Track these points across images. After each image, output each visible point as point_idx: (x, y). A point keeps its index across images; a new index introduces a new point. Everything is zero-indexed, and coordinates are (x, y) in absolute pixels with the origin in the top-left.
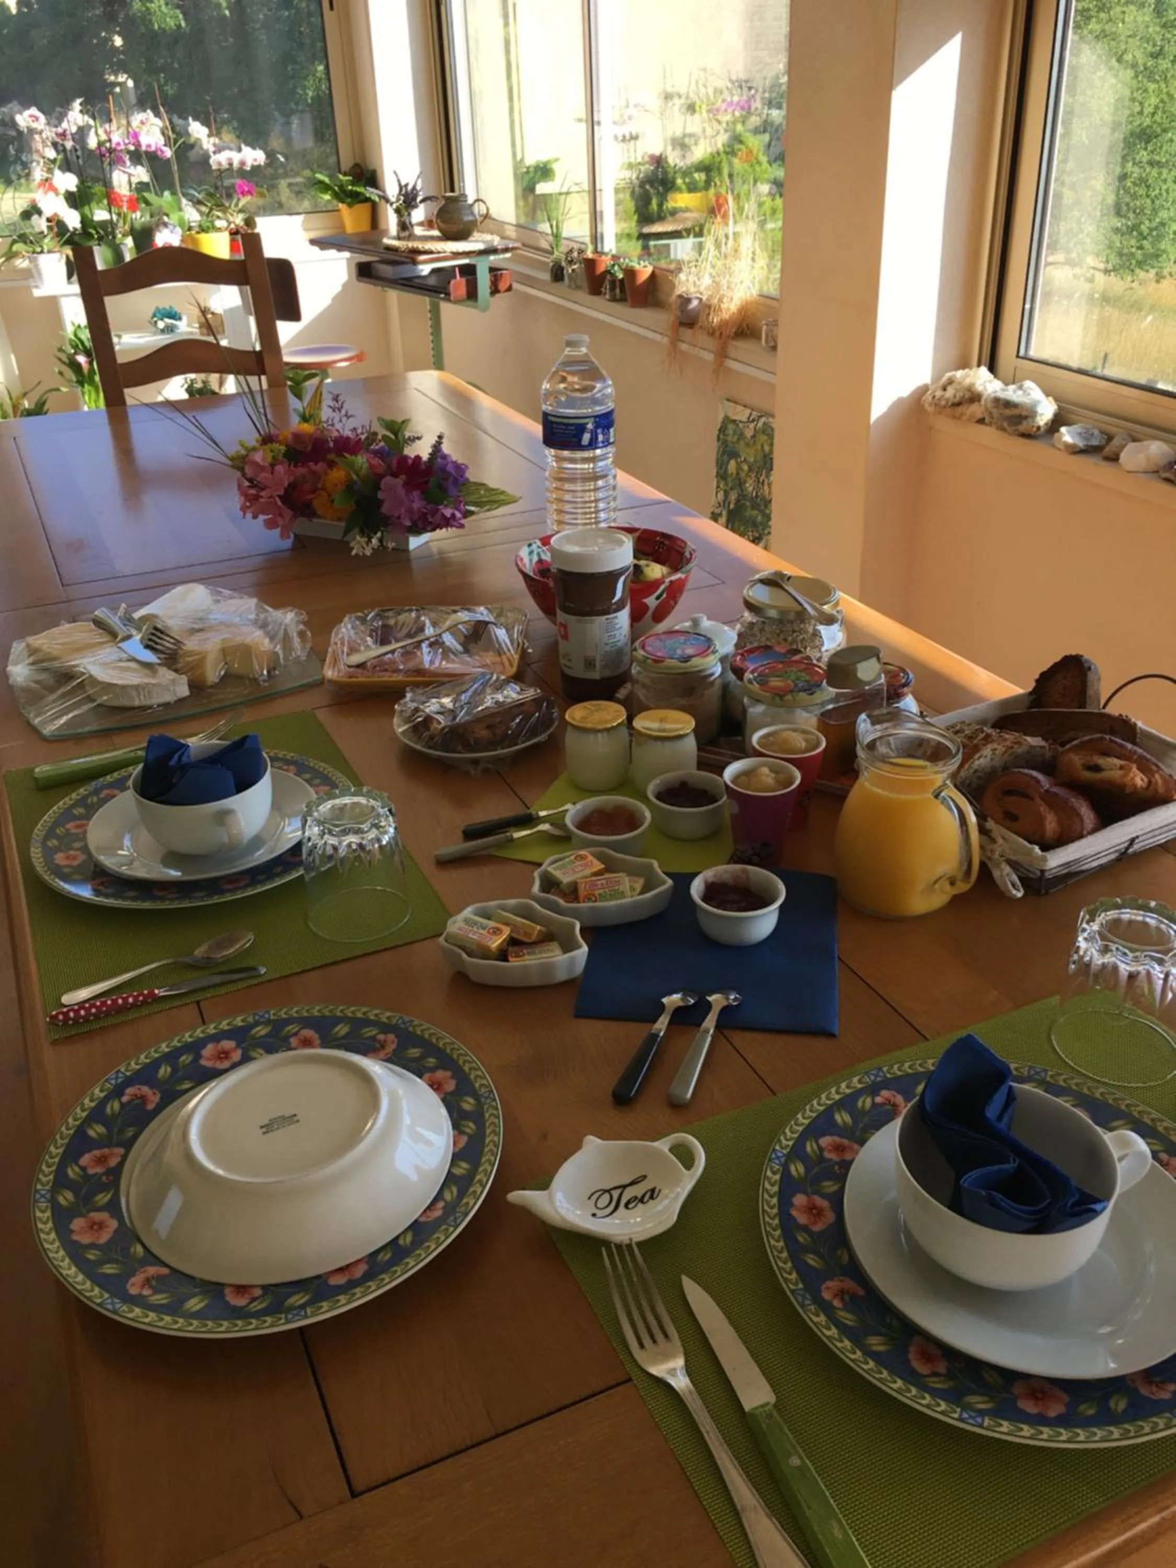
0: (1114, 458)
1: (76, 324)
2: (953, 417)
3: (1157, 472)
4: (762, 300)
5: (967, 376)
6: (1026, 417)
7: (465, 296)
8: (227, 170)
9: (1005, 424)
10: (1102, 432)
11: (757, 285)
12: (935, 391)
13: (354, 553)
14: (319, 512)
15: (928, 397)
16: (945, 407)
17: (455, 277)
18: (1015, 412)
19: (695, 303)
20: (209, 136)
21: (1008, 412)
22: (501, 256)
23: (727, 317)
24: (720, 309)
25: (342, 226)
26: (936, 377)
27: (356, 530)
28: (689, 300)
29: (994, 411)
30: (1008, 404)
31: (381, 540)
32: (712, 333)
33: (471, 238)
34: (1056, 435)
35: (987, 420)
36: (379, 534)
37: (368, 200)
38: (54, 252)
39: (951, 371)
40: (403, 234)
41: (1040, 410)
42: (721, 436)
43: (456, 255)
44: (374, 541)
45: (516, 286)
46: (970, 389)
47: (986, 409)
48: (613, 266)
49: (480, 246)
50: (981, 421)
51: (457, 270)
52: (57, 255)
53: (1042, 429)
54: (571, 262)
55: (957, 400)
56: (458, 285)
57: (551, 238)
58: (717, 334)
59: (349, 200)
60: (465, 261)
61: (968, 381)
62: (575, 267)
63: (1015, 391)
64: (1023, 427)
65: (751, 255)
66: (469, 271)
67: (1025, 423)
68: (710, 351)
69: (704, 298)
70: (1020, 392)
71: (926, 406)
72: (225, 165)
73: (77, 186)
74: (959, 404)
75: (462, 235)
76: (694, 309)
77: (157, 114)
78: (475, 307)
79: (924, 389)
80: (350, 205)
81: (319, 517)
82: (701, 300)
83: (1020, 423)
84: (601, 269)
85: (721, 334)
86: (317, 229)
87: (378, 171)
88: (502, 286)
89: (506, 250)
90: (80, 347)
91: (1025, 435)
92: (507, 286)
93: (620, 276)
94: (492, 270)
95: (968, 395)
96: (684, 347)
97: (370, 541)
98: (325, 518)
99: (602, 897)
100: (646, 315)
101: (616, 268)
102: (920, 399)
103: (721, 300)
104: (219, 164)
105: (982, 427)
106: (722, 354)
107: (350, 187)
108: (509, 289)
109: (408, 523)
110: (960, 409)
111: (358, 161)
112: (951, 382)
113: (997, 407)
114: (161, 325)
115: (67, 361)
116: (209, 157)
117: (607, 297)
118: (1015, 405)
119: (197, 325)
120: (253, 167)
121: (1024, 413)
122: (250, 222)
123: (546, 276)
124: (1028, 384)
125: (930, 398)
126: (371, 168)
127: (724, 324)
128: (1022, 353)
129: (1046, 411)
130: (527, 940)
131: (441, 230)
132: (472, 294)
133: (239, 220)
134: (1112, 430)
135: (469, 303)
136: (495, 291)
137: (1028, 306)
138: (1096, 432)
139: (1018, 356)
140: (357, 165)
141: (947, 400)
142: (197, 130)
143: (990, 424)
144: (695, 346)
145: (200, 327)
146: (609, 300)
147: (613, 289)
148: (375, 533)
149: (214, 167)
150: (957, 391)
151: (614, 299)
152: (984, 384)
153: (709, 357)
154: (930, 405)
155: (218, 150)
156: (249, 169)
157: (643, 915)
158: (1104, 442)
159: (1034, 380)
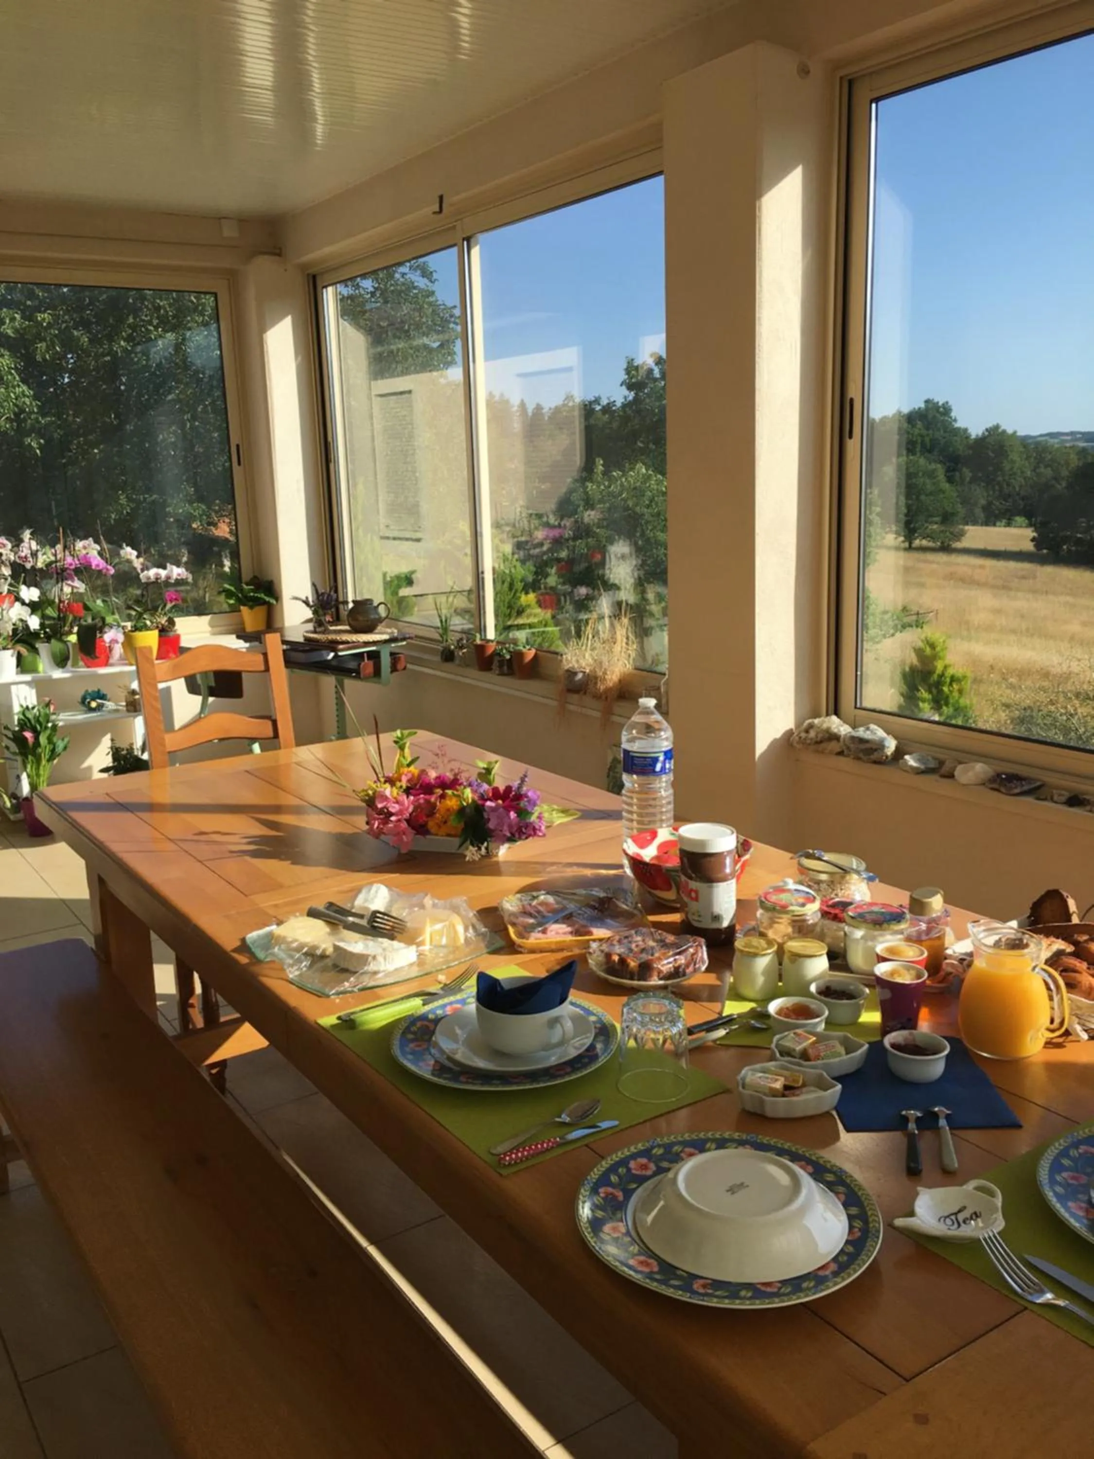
0: (951, 776)
1: (25, 706)
2: (817, 751)
3: (984, 784)
4: (636, 672)
5: (824, 722)
6: (876, 750)
7: (372, 675)
8: (153, 583)
9: (861, 755)
10: (935, 759)
11: (631, 661)
12: (799, 733)
13: (467, 859)
14: (433, 831)
15: (795, 737)
16: (809, 744)
17: (364, 660)
18: (868, 746)
19: (580, 676)
20: (138, 557)
21: (863, 746)
22: (400, 644)
23: (611, 685)
24: (605, 679)
25: (242, 623)
26: (798, 724)
27: (468, 842)
28: (575, 674)
29: (852, 746)
30: (862, 741)
31: (487, 848)
32: (597, 696)
33: (376, 631)
34: (901, 761)
35: (846, 752)
36: (485, 844)
37: (265, 603)
38: (8, 649)
39: (809, 718)
40: (318, 630)
41: (886, 744)
42: (611, 773)
43: (367, 644)
44: (483, 849)
45: (409, 666)
46: (828, 731)
47: (845, 745)
48: (502, 650)
49: (386, 637)
50: (841, 753)
51: (365, 655)
52: (10, 652)
53: (890, 758)
54: (461, 648)
55: (819, 739)
56: (367, 666)
57: (440, 631)
58: (604, 697)
59: (251, 603)
60: (374, 648)
61: (825, 726)
62: (465, 650)
63: (864, 732)
64: (875, 756)
65: (625, 640)
66: (374, 656)
67: (876, 754)
68: (598, 711)
69: (588, 671)
70: (868, 732)
71: (795, 744)
72: (153, 578)
73: (39, 597)
74: (821, 742)
75: (369, 629)
76: (580, 680)
77: (97, 541)
78: (379, 683)
79: (789, 734)
80: (251, 608)
81: (432, 834)
82: (584, 673)
83: (872, 753)
84: (489, 651)
85: (606, 698)
86: (220, 626)
87: (275, 581)
88: (400, 666)
89: (404, 639)
90: (28, 725)
91: (875, 762)
92: (403, 667)
93: (508, 657)
94: (392, 654)
95: (827, 735)
96: (572, 707)
97: (480, 849)
98: (437, 835)
99: (828, 1057)
100: (533, 685)
101: (504, 651)
102: (789, 739)
103: (605, 673)
104: (149, 578)
105: (841, 758)
106: (608, 712)
107: (252, 594)
108: (405, 668)
109: (508, 835)
110: (823, 745)
111: (256, 574)
112: (811, 726)
113: (853, 743)
114: (94, 704)
115: (11, 736)
116: (139, 574)
117: (497, 672)
118: (866, 741)
119: (124, 704)
120: (177, 579)
121: (874, 747)
122: (171, 622)
123: (438, 659)
124: (873, 726)
125: (797, 738)
126: (270, 578)
127: (608, 690)
128: (858, 705)
129: (891, 745)
130: (796, 1085)
131: (350, 625)
132: (377, 672)
133: (163, 620)
134: (942, 757)
135: (375, 680)
136: (394, 669)
137: (859, 673)
138: (930, 758)
139: (856, 708)
140: (255, 577)
141: (811, 739)
142: (129, 552)
143: (848, 756)
144: (585, 707)
145: (127, 705)
146: (499, 675)
147: (501, 666)
148: (483, 844)
149: (143, 581)
150: (817, 733)
151: (502, 674)
152: (837, 727)
153: (597, 714)
154: (798, 743)
155: (145, 568)
156: (173, 581)
157: (852, 1069)
158: (937, 766)
159: (875, 724)
